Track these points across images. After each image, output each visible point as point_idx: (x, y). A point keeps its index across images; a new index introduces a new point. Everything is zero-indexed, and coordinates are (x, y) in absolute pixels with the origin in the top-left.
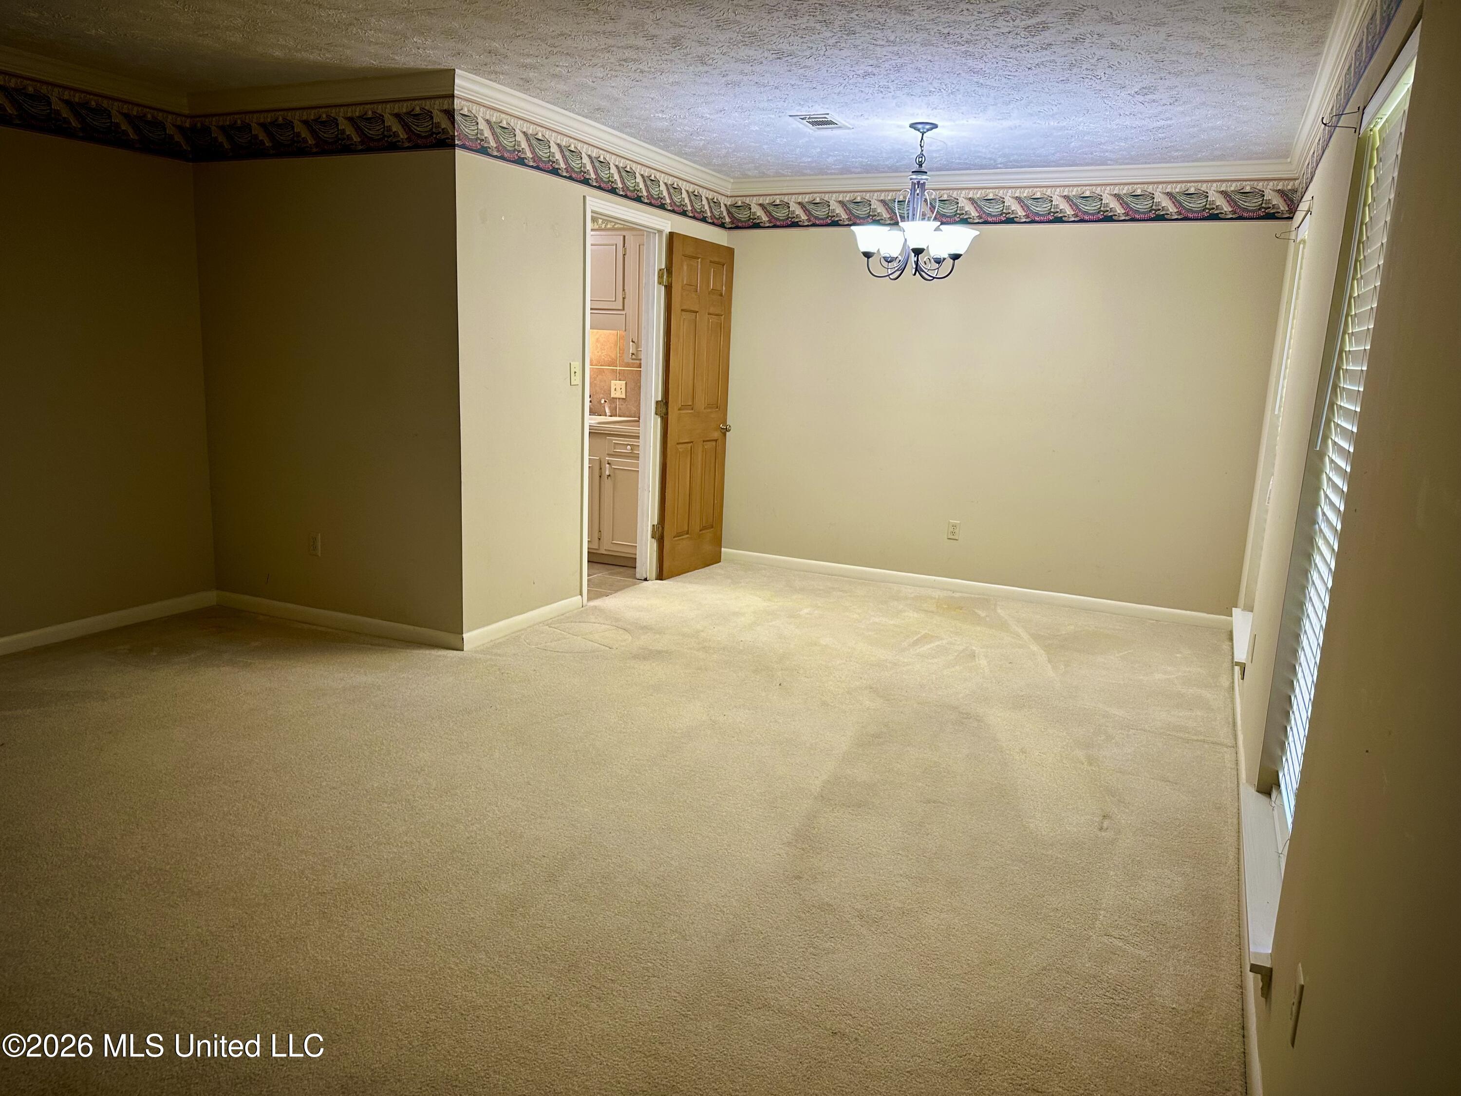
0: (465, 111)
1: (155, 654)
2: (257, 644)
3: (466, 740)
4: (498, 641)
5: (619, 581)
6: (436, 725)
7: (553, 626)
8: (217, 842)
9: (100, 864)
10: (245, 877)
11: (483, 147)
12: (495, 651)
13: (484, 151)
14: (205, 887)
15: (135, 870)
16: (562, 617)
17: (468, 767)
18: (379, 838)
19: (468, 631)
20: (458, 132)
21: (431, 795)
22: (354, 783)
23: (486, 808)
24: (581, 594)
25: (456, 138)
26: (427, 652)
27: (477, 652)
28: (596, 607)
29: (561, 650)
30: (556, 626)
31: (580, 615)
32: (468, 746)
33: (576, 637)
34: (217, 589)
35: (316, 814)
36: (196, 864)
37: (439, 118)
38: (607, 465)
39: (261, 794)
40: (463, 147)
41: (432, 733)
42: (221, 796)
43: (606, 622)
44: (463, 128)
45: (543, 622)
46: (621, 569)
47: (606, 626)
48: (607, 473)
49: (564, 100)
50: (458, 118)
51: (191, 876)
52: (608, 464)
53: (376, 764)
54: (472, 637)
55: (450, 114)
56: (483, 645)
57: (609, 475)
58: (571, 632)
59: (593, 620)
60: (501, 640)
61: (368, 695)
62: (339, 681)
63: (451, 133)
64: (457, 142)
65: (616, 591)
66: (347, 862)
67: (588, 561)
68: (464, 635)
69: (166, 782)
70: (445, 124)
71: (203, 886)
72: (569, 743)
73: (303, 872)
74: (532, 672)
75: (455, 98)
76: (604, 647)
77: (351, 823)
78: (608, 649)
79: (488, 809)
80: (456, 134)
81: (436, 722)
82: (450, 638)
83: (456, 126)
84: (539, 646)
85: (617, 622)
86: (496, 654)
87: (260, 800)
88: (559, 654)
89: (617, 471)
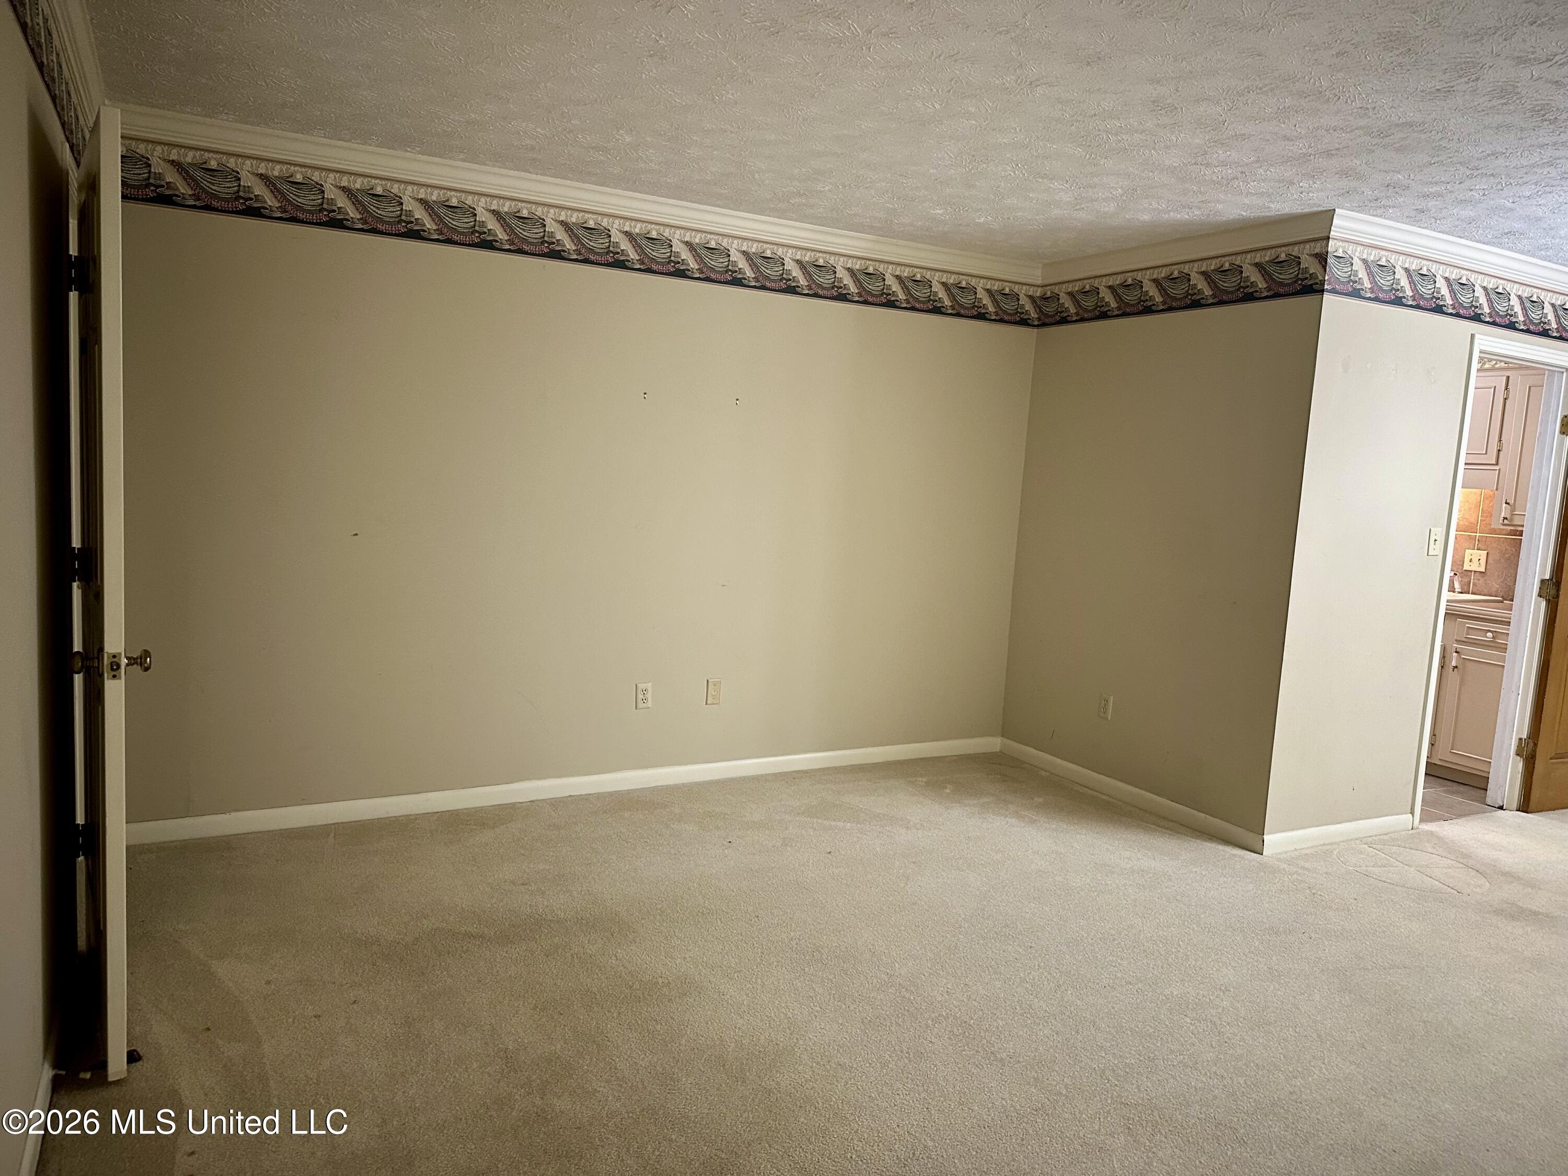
0: (1340, 253)
1: (948, 791)
2: (1041, 800)
3: (1276, 967)
4: (1304, 852)
5: (1460, 803)
6: (1238, 939)
7: (1374, 846)
8: (1016, 1008)
9: (912, 998)
10: (1045, 1057)
11: (1355, 289)
12: (1302, 863)
13: (1356, 294)
14: (1007, 1055)
15: (943, 1015)
16: (1385, 837)
17: (1282, 1003)
18: (1184, 1059)
19: (1270, 833)
20: (1328, 275)
21: (1240, 1024)
22: (1151, 984)
23: (1310, 1062)
24: (1412, 813)
25: (1326, 283)
26: (1220, 847)
27: (1279, 860)
28: (1432, 833)
29: (1389, 881)
30: (1378, 847)
31: (1413, 839)
32: (1279, 976)
33: (1407, 867)
34: (1002, 736)
35: (1113, 1008)
36: (997, 1028)
37: (1308, 263)
38: (1455, 654)
39: (1055, 968)
40: (1334, 291)
41: (1235, 947)
42: (1016, 959)
43: (1449, 856)
44: (1336, 272)
45: (1360, 839)
46: (1462, 788)
47: (1450, 861)
48: (1454, 663)
49: (1465, 229)
50: (1330, 260)
51: (993, 1038)
52: (1456, 652)
53: (1174, 968)
54: (1273, 841)
55: (1322, 259)
56: (1286, 852)
57: (1456, 667)
58: (1399, 859)
59: (1430, 850)
60: (1307, 852)
61: (1158, 883)
62: (1126, 860)
63: (1321, 278)
64: (1326, 287)
65: (1460, 816)
66: (1150, 1076)
67: (1426, 774)
68: (1265, 837)
69: (965, 928)
70: (1314, 267)
71: (1005, 1054)
72: (1413, 1007)
73: (1103, 1072)
74: (1352, 901)
75: (1330, 240)
76: (1449, 889)
77: (1151, 1030)
78: (1455, 892)
79: (1312, 1064)
80: (1326, 278)
81: (1238, 935)
82: (1249, 838)
83: (1328, 269)
84: (1358, 869)
85: (1464, 858)
86: (1303, 868)
87: (1055, 974)
88: (1386, 885)
89: (1468, 664)
